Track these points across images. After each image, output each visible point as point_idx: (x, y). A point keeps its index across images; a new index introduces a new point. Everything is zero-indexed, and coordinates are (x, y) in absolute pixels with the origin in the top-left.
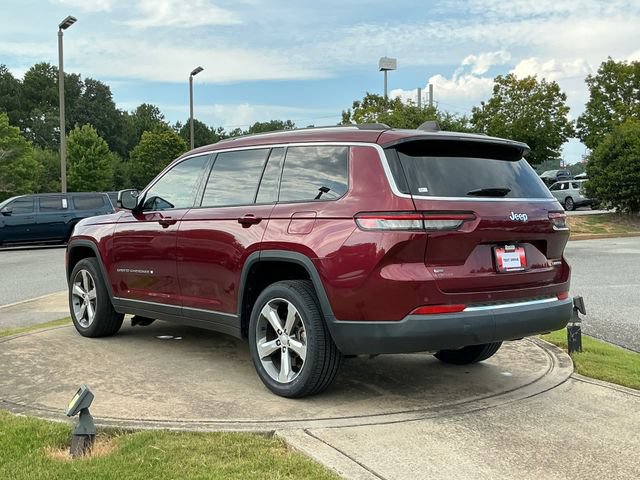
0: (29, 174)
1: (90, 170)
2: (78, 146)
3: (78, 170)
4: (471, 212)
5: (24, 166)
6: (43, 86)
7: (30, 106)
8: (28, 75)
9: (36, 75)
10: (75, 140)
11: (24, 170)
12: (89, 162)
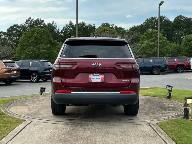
0: (168, 52)
1: (190, 50)
2: (186, 42)
3: (186, 50)
4: (76, 63)
5: (166, 49)
6: (179, 23)
7: (175, 30)
8: (175, 20)
9: (178, 19)
10: (186, 40)
11: (166, 50)
12: (190, 47)
